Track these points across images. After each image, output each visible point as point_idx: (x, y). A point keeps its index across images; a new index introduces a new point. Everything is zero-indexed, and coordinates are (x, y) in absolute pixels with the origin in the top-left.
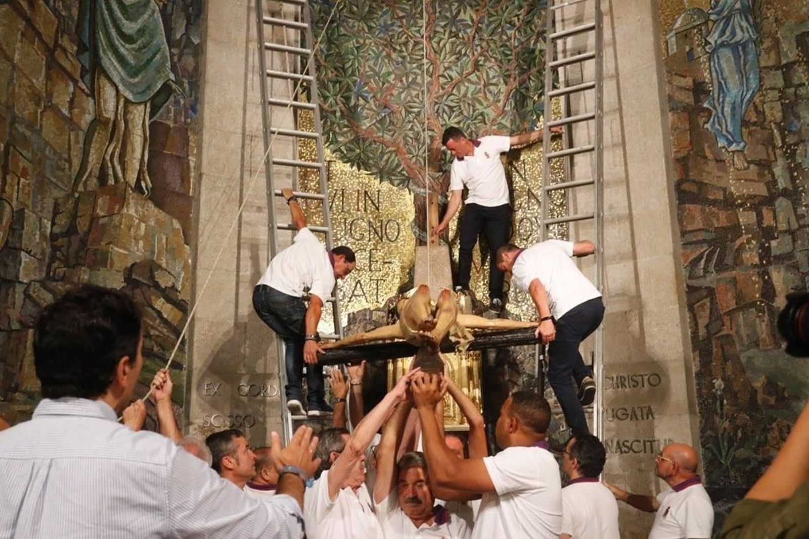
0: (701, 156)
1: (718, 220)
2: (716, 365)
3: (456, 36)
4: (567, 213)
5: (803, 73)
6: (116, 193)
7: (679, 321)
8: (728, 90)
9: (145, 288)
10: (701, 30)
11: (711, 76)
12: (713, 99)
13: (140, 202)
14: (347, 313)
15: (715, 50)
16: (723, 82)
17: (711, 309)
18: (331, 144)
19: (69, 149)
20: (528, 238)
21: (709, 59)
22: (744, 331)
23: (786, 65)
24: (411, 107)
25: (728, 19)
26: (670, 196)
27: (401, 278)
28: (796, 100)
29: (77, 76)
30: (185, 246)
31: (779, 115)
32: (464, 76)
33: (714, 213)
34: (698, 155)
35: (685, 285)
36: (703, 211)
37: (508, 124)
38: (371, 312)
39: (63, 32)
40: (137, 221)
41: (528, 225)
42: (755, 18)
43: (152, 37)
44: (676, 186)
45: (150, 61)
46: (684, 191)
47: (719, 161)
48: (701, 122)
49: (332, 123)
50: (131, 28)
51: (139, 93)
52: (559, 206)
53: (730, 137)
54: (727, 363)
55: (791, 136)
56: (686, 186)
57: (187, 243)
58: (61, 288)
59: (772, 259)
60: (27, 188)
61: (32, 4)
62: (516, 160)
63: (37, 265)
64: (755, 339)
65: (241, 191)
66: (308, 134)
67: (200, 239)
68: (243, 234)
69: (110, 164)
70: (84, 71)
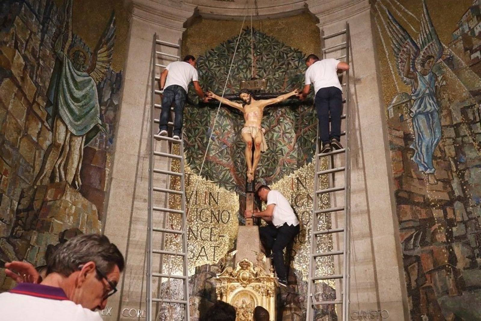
0: (409, 176)
1: (421, 214)
2: (423, 306)
4: (330, 207)
5: (466, 129)
6: (59, 187)
7: (398, 276)
8: (424, 139)
10: (407, 105)
11: (414, 130)
12: (416, 143)
13: (73, 193)
14: (195, 266)
15: (415, 116)
16: (421, 134)
17: (418, 270)
18: (191, 164)
19: (34, 160)
20: (307, 223)
21: (412, 121)
22: (439, 284)
23: (455, 125)
24: (240, 145)
25: (422, 99)
26: (391, 199)
27: (229, 246)
28: (463, 145)
29: (44, 119)
30: (99, 221)
31: (453, 153)
32: (271, 127)
33: (418, 210)
34: (408, 176)
35: (402, 254)
36: (412, 209)
37: (296, 156)
38: (210, 266)
39: (39, 95)
40: (70, 204)
41: (307, 215)
42: (437, 99)
43: (91, 100)
44: (395, 194)
45: (88, 113)
46: (400, 197)
47: (420, 179)
48: (409, 156)
49: (192, 152)
50: (78, 94)
51: (80, 130)
53: (426, 165)
54: (430, 305)
55: (461, 165)
56: (401, 194)
57: (99, 219)
58: (18, 242)
59: (454, 239)
60: (6, 182)
61: (23, 79)
62: (301, 176)
63: (6, 228)
64: (446, 289)
65: (135, 189)
66: (175, 156)
67: (108, 217)
68: (134, 215)
69: (57, 170)
70: (48, 116)
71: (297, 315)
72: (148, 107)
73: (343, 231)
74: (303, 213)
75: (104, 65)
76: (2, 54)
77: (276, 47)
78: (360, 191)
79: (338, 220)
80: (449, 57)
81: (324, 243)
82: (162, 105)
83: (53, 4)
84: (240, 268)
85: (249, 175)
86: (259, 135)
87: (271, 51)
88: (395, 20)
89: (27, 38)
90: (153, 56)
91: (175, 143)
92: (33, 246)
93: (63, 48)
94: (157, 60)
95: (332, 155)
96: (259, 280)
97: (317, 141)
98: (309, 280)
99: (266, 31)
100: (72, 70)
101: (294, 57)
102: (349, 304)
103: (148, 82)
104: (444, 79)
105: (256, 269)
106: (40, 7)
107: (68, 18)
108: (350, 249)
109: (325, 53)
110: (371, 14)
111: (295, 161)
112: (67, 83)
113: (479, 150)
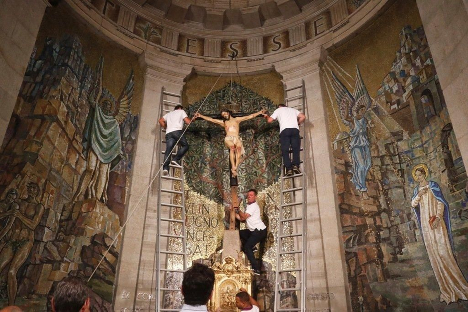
1: (357, 221)
2: (360, 289)
3: (245, 139)
4: (291, 216)
5: (389, 160)
6: (91, 202)
7: (342, 268)
8: (359, 166)
9: (99, 246)
10: (347, 140)
11: (352, 159)
12: (353, 169)
13: (102, 207)
14: (192, 260)
15: (353, 149)
16: (357, 162)
17: (356, 263)
18: (189, 183)
19: (73, 182)
20: (275, 228)
21: (351, 153)
22: (371, 274)
23: (381, 156)
24: (225, 168)
25: (357, 136)
26: (336, 210)
27: (217, 245)
28: (386, 171)
29: (81, 152)
30: (120, 227)
31: (380, 177)
32: (248, 155)
33: (355, 218)
34: (348, 193)
35: (344, 251)
36: (351, 217)
37: (267, 177)
38: (203, 260)
39: (77, 133)
40: (99, 215)
41: (275, 221)
42: (368, 137)
43: (115, 136)
44: (339, 206)
45: (113, 146)
46: (342, 208)
47: (357, 196)
48: (349, 178)
49: (190, 174)
50: (106, 132)
51: (107, 159)
52: (289, 214)
53: (361, 185)
54: (364, 289)
55: (386, 186)
56: (343, 206)
57: (121, 225)
58: (61, 245)
59: (381, 240)
60: (52, 199)
61: (66, 122)
62: (270, 192)
63: (52, 234)
64: (376, 277)
65: (147, 203)
66: (178, 179)
67: (127, 224)
68: (146, 222)
69: (90, 189)
70: (84, 149)
71: (268, 296)
72: (157, 141)
73: (301, 235)
74: (272, 220)
75: (125, 110)
76: (51, 104)
77: (251, 96)
78: (313, 204)
79: (298, 226)
80: (375, 107)
81: (288, 243)
83: (89, 67)
84: (226, 262)
87: (248, 99)
88: (337, 79)
89: (70, 92)
90: (162, 103)
92: (71, 247)
93: (95, 99)
94: (164, 106)
95: (293, 178)
96: (239, 272)
97: (282, 166)
98: (277, 272)
99: (244, 84)
100: (102, 114)
101: (265, 104)
102: (306, 290)
104: (373, 123)
105: (237, 263)
106: (79, 69)
107: (100, 76)
108: (306, 249)
109: (287, 101)
110: (320, 74)
111: (266, 181)
112: (98, 125)
113: (398, 175)
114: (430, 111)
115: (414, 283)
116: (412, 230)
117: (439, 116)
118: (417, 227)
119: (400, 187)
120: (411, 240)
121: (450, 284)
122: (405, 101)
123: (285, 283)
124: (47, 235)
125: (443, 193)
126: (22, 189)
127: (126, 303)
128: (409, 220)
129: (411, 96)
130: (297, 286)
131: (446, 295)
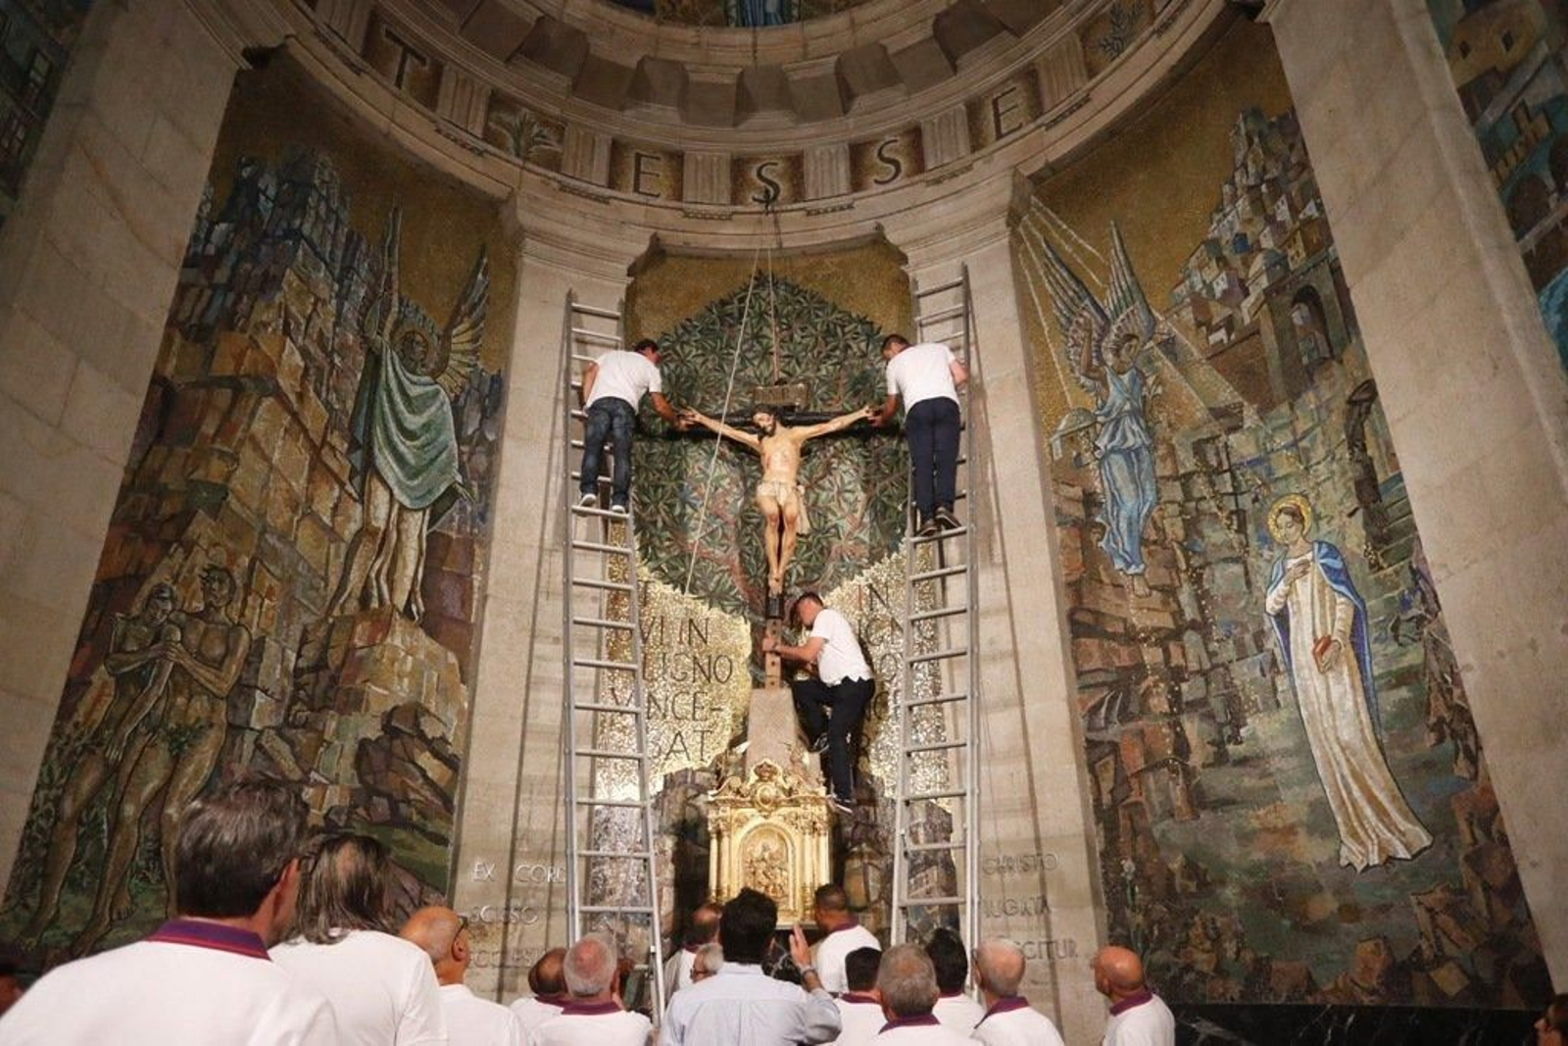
0: (1096, 580)
1: (1119, 657)
2: (1125, 841)
4: (937, 646)
5: (1204, 485)
6: (379, 619)
7: (1076, 784)
8: (1123, 503)
9: (406, 739)
11: (1102, 485)
12: (1107, 512)
13: (409, 630)
14: (663, 774)
15: (1104, 457)
16: (1116, 493)
17: (1116, 770)
18: (650, 560)
19: (327, 564)
20: (892, 679)
21: (1100, 467)
22: (1156, 798)
23: (1184, 476)
24: (751, 517)
25: (1118, 421)
26: (1062, 631)
27: (732, 729)
28: (1198, 516)
29: (345, 478)
30: (461, 685)
31: (1181, 533)
32: (815, 481)
33: (1113, 649)
34: (1092, 579)
35: (1083, 739)
36: (1101, 646)
37: (867, 539)
38: (694, 773)
39: (334, 428)
40: (403, 654)
41: (892, 663)
42: (1146, 422)
43: (439, 433)
44: (1068, 616)
45: (433, 461)
46: (1077, 622)
47: (1117, 586)
48: (1094, 538)
49: (652, 536)
50: (413, 422)
51: (417, 498)
52: (929, 640)
53: (1127, 557)
54: (1138, 839)
55: (1196, 557)
56: (1080, 616)
57: (463, 682)
58: (301, 737)
59: (1183, 706)
60: (271, 612)
61: (301, 396)
62: (877, 582)
63: (274, 707)
64: (1168, 808)
65: (535, 617)
66: (618, 548)
67: (480, 677)
68: (534, 672)
69: (374, 583)
70: (353, 473)
71: (876, 867)
72: (559, 443)
73: (964, 698)
74: (884, 657)
75: (464, 360)
76: (258, 347)
77: (820, 313)
79: (956, 673)
80: (1165, 337)
81: (927, 720)
82: (587, 441)
83: (360, 239)
84: (757, 778)
85: (772, 583)
86: (794, 499)
87: (809, 321)
88: (1060, 261)
89: (309, 311)
90: (567, 337)
91: (616, 521)
92: (330, 743)
93: (381, 327)
94: (574, 346)
95: (940, 540)
96: (795, 803)
98: (900, 799)
99: (799, 279)
100: (400, 373)
101: (857, 334)
102: (979, 848)
103: (557, 393)
104: (1159, 382)
105: (789, 779)
106: (334, 245)
107: (391, 264)
109: (921, 328)
110: (1011, 246)
111: (864, 550)
112: (391, 400)
113: (1229, 527)
114: (1317, 347)
115: (1273, 820)
116: (1268, 677)
117: (1341, 362)
118: (1282, 668)
119: (1236, 560)
120: (1264, 703)
121: (1366, 818)
122: (1247, 320)
123: (921, 831)
124: (262, 712)
125: (1352, 573)
126: (187, 584)
127: (484, 894)
128: (1260, 648)
129: (1265, 307)
130: (956, 837)
131: (1355, 847)
